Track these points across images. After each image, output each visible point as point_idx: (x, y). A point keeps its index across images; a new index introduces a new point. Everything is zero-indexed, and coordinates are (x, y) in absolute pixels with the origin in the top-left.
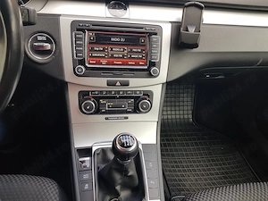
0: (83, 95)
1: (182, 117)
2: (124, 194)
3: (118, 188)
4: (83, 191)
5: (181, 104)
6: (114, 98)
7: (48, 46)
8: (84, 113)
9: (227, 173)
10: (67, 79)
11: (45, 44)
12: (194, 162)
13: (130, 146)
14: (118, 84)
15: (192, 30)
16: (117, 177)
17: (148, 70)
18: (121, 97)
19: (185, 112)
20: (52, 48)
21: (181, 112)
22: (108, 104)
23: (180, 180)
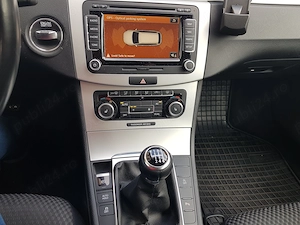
0: (100, 96)
1: (214, 118)
2: (153, 218)
3: (145, 211)
4: (102, 216)
5: (214, 103)
6: (138, 99)
7: (54, 35)
8: (100, 118)
9: (268, 185)
10: (79, 77)
11: (51, 32)
12: (230, 172)
13: (162, 164)
14: (143, 81)
15: (238, 11)
16: (145, 199)
17: (181, 63)
18: (146, 99)
19: (218, 113)
20: (59, 36)
21: (213, 113)
22: (130, 107)
23: (214, 194)
